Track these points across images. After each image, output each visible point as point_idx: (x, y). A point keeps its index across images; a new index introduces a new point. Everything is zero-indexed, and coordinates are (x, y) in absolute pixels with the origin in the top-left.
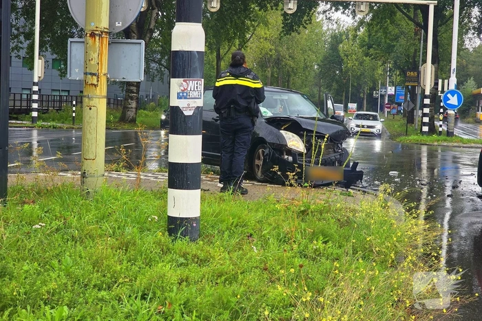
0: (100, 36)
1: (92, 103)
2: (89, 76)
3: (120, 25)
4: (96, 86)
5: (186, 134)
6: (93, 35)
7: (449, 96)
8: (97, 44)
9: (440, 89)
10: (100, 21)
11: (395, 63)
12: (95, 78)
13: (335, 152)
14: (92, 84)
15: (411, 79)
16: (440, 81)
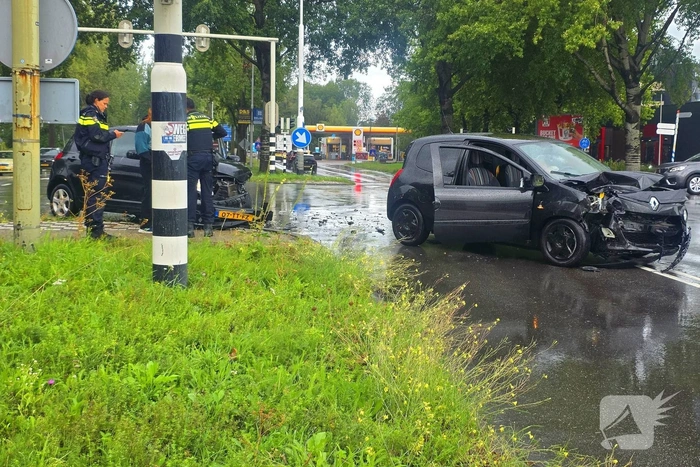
0: (31, 74)
1: (25, 148)
2: (21, 119)
3: (51, 62)
4: (29, 129)
5: (173, 180)
6: (23, 73)
7: (298, 134)
8: (29, 82)
9: (282, 127)
10: (31, 58)
11: (222, 100)
12: (28, 120)
13: (239, 193)
14: (25, 128)
15: (244, 117)
16: (282, 119)
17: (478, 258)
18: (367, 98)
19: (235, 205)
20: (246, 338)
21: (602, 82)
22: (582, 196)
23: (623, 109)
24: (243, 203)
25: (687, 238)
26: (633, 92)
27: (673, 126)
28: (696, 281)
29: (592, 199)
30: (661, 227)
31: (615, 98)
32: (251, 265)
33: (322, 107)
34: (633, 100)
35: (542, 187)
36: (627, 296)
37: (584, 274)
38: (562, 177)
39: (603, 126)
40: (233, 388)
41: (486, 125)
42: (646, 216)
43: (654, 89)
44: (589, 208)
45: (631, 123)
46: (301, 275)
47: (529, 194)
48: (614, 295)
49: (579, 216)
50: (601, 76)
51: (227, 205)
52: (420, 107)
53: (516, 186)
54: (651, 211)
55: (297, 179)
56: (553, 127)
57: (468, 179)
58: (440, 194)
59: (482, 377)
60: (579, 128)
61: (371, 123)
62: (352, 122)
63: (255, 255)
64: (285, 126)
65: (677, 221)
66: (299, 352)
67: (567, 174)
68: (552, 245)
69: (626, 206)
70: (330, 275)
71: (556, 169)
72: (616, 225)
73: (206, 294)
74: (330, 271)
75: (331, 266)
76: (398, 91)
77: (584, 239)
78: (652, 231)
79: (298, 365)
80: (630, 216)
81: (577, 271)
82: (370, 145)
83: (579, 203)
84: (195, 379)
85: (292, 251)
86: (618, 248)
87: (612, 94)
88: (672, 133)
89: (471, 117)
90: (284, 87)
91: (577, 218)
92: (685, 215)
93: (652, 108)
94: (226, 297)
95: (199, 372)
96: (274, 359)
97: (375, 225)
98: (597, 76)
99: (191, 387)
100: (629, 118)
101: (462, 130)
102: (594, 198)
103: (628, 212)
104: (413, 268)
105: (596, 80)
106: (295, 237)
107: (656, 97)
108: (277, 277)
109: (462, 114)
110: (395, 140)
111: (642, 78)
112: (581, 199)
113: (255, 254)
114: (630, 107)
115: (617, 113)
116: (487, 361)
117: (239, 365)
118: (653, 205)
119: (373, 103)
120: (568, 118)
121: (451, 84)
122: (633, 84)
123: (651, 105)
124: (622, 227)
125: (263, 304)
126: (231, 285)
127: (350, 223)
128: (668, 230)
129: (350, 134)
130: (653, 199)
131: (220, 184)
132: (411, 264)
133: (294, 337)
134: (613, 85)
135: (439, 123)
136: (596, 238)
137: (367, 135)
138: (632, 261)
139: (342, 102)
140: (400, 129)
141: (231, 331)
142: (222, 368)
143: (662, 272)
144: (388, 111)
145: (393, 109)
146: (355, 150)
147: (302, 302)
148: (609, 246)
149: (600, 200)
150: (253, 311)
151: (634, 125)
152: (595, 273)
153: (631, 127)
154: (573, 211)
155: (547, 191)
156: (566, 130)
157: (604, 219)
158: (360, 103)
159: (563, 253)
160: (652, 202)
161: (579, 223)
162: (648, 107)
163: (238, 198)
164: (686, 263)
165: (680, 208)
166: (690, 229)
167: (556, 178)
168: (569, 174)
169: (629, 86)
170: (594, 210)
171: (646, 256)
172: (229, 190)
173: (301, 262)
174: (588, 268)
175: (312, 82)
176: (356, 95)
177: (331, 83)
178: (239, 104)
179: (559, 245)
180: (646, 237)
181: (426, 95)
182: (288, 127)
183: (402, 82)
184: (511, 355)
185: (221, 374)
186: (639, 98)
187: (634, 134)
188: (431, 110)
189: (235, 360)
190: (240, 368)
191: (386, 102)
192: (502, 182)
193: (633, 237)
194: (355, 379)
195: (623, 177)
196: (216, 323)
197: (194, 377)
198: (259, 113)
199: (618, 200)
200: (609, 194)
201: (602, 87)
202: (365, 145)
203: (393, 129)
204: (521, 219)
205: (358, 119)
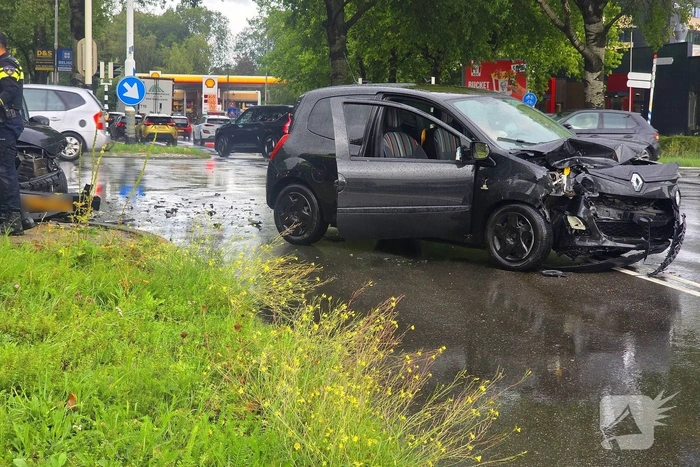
7: (126, 85)
9: (102, 75)
13: (49, 171)
15: (43, 61)
16: (102, 64)
17: (400, 262)
18: (222, 34)
19: (44, 188)
20: (88, 377)
21: (553, 15)
22: (541, 172)
23: (580, 52)
24: (56, 185)
25: (681, 228)
26: (594, 28)
27: (648, 76)
28: (696, 289)
29: (553, 176)
30: (646, 214)
31: (570, 37)
32: (78, 275)
33: (157, 46)
34: (594, 40)
35: (486, 160)
36: (603, 310)
37: (545, 280)
38: (513, 146)
39: (553, 76)
40: (77, 449)
41: (393, 73)
42: (625, 199)
43: (621, 26)
44: (550, 188)
45: (592, 71)
46: (152, 288)
47: (469, 169)
48: (587, 308)
49: (536, 201)
50: (551, 5)
51: (33, 188)
52: (298, 47)
53: (450, 158)
54: (632, 193)
55: (125, 150)
56: (485, 77)
57: (382, 148)
58: (345, 170)
59: (428, 425)
60: (521, 78)
61: (228, 70)
62: (200, 68)
63: (82, 261)
64: (106, 75)
65: (668, 207)
66: (167, 398)
67: (520, 142)
68: (502, 241)
69: (599, 186)
70: (194, 288)
71: (504, 135)
72: (587, 211)
73: (21, 317)
74: (194, 282)
75: (194, 274)
76: (267, 24)
77: (545, 232)
78: (635, 220)
79: (167, 415)
80: (605, 199)
81: (536, 277)
82: (228, 101)
83: (537, 182)
84: (21, 437)
85: (135, 254)
86: (590, 244)
87: (566, 30)
88: (647, 85)
89: (374, 63)
90: (101, 16)
91: (534, 203)
92: (678, 198)
93: (619, 51)
94: (49, 320)
95: (27, 427)
96: (132, 408)
97: (246, 215)
98: (546, 7)
99: (15, 450)
100: (589, 64)
101: (360, 80)
102: (557, 175)
103: (601, 194)
104: (312, 276)
105: (544, 12)
106: (133, 234)
107: (624, 36)
108: (120, 292)
109: (359, 59)
110: (263, 94)
111: (605, 9)
112: (539, 177)
113: (81, 259)
114: (591, 50)
115: (572, 59)
116: (437, 402)
117: (81, 416)
118: (635, 184)
119: (231, 42)
120: (505, 65)
121: (344, 15)
122: (595, 18)
123: (617, 47)
124: (595, 215)
125: (104, 329)
126: (54, 304)
127: (211, 214)
128: (655, 218)
129: (198, 85)
130: (635, 176)
131: (21, 158)
132: (310, 270)
133: (156, 375)
134: (567, 20)
135: (327, 68)
136: (560, 230)
137: (222, 86)
138: (607, 262)
139: (186, 39)
140: (271, 79)
141: (64, 369)
142: (57, 421)
143: (650, 275)
144: (252, 53)
145: (259, 49)
146: (205, 108)
147: (159, 325)
148: (578, 242)
149: (564, 177)
150: (91, 341)
151: (596, 75)
152: (558, 279)
153: (592, 77)
154: (528, 193)
155: (493, 165)
156: (504, 81)
157: (570, 204)
158: (212, 41)
159: (515, 252)
160: (634, 180)
161: (537, 210)
162: (613, 51)
163: (49, 178)
164: (681, 263)
165: (670, 188)
166: (684, 216)
167: (505, 148)
168: (522, 142)
169: (588, 21)
170: (557, 192)
171: (626, 255)
172: (35, 167)
173: (150, 270)
174: (550, 272)
175: (142, 10)
176: (206, 30)
177: (170, 11)
178: (36, 42)
179: (510, 241)
180: (626, 228)
181: (308, 31)
182: (111, 75)
183: (273, 12)
184: (470, 393)
185: (56, 430)
186: (602, 38)
187: (596, 86)
188: (316, 52)
189: (75, 410)
190: (83, 421)
191: (250, 41)
192: (430, 152)
193: (611, 229)
194: (248, 433)
195: (594, 145)
196: (42, 357)
197: (19, 435)
198: (67, 55)
199: (589, 177)
200: (577, 169)
201: (553, 21)
202: (220, 101)
203: (261, 79)
204: (458, 205)
205: (209, 64)
